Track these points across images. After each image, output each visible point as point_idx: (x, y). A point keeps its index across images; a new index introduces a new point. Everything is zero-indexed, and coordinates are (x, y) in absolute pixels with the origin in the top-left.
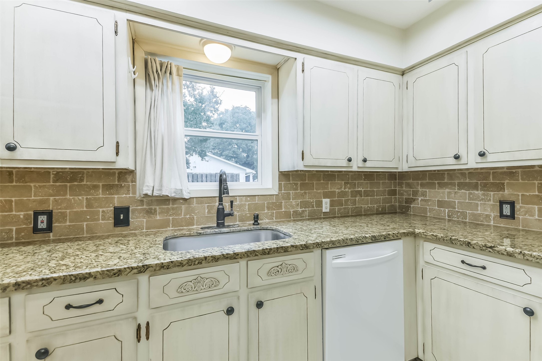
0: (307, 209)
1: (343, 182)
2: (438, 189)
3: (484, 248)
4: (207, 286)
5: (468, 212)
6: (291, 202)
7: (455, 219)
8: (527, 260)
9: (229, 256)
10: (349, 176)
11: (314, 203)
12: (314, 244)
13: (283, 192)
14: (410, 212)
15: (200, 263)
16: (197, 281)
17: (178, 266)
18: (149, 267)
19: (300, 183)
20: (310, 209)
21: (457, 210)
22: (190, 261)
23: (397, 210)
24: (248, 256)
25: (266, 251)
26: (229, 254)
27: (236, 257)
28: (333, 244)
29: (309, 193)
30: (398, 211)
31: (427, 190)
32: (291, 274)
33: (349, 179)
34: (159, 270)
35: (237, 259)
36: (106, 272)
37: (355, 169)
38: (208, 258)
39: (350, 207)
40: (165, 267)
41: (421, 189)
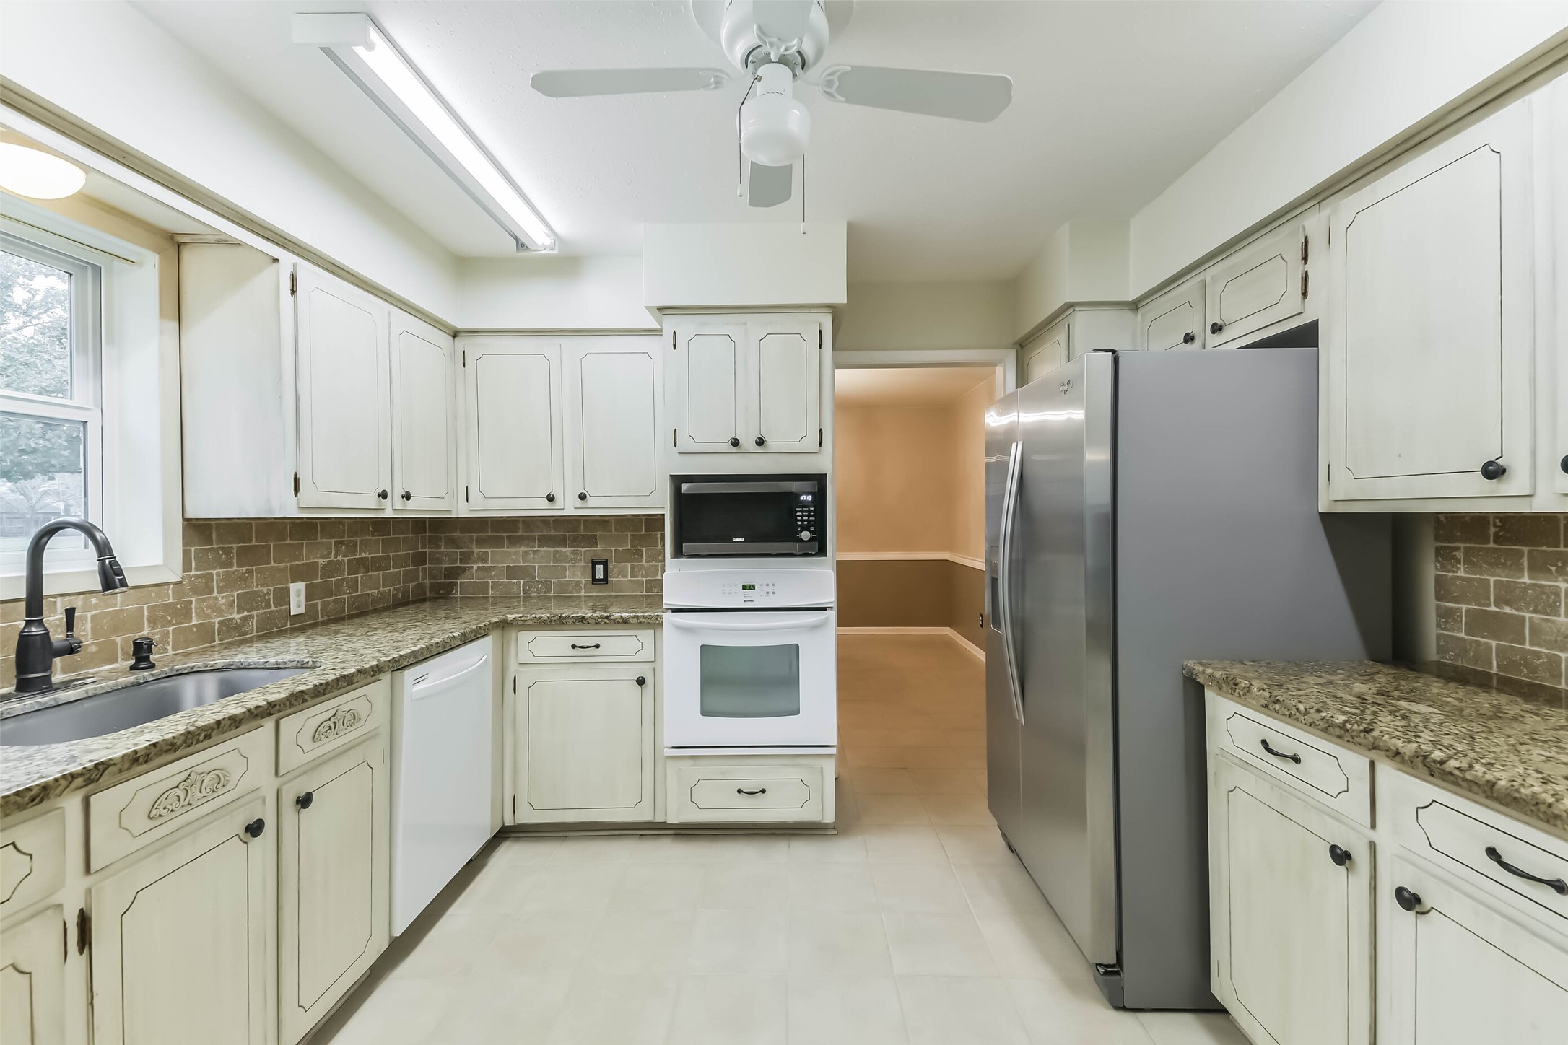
0: (254, 613)
1: (333, 541)
2: (507, 548)
3: (600, 620)
4: (208, 790)
5: (552, 580)
6: (216, 598)
7: (535, 595)
8: (641, 623)
9: (261, 709)
10: (344, 526)
11: (270, 594)
12: (390, 661)
13: (193, 572)
14: (454, 594)
15: (208, 737)
16: (187, 782)
17: (167, 751)
18: (109, 766)
19: (239, 548)
20: (261, 611)
21: (537, 579)
22: (190, 736)
23: (426, 594)
24: (292, 705)
25: (321, 689)
26: (260, 707)
27: (272, 712)
28: (415, 657)
29: (259, 571)
30: (428, 595)
31: (489, 551)
32: (350, 728)
33: (344, 533)
34: (129, 768)
35: (273, 714)
36: (13, 799)
37: (388, 514)
38: (222, 725)
39: (345, 596)
40: (141, 760)
41: (477, 548)
